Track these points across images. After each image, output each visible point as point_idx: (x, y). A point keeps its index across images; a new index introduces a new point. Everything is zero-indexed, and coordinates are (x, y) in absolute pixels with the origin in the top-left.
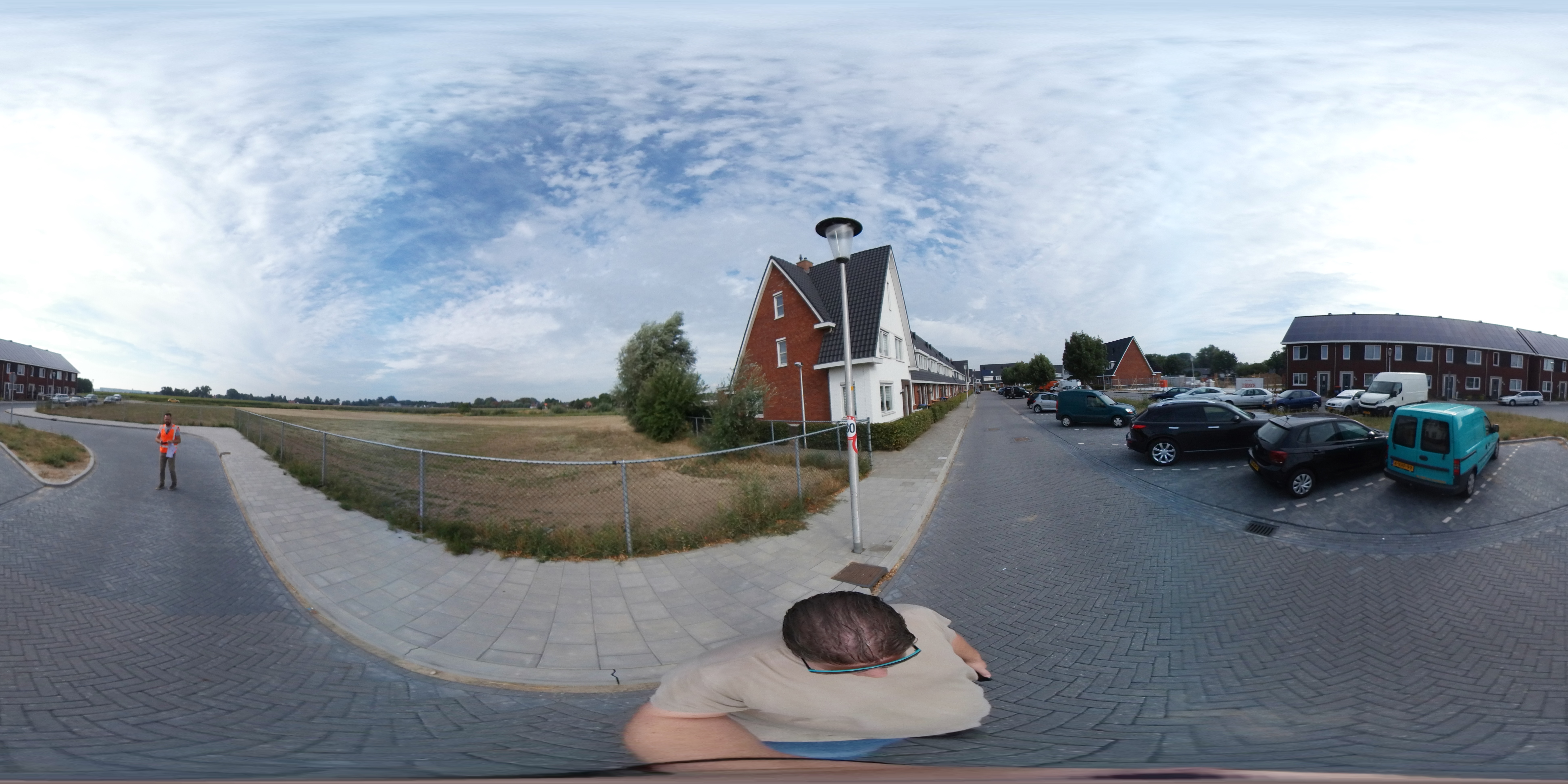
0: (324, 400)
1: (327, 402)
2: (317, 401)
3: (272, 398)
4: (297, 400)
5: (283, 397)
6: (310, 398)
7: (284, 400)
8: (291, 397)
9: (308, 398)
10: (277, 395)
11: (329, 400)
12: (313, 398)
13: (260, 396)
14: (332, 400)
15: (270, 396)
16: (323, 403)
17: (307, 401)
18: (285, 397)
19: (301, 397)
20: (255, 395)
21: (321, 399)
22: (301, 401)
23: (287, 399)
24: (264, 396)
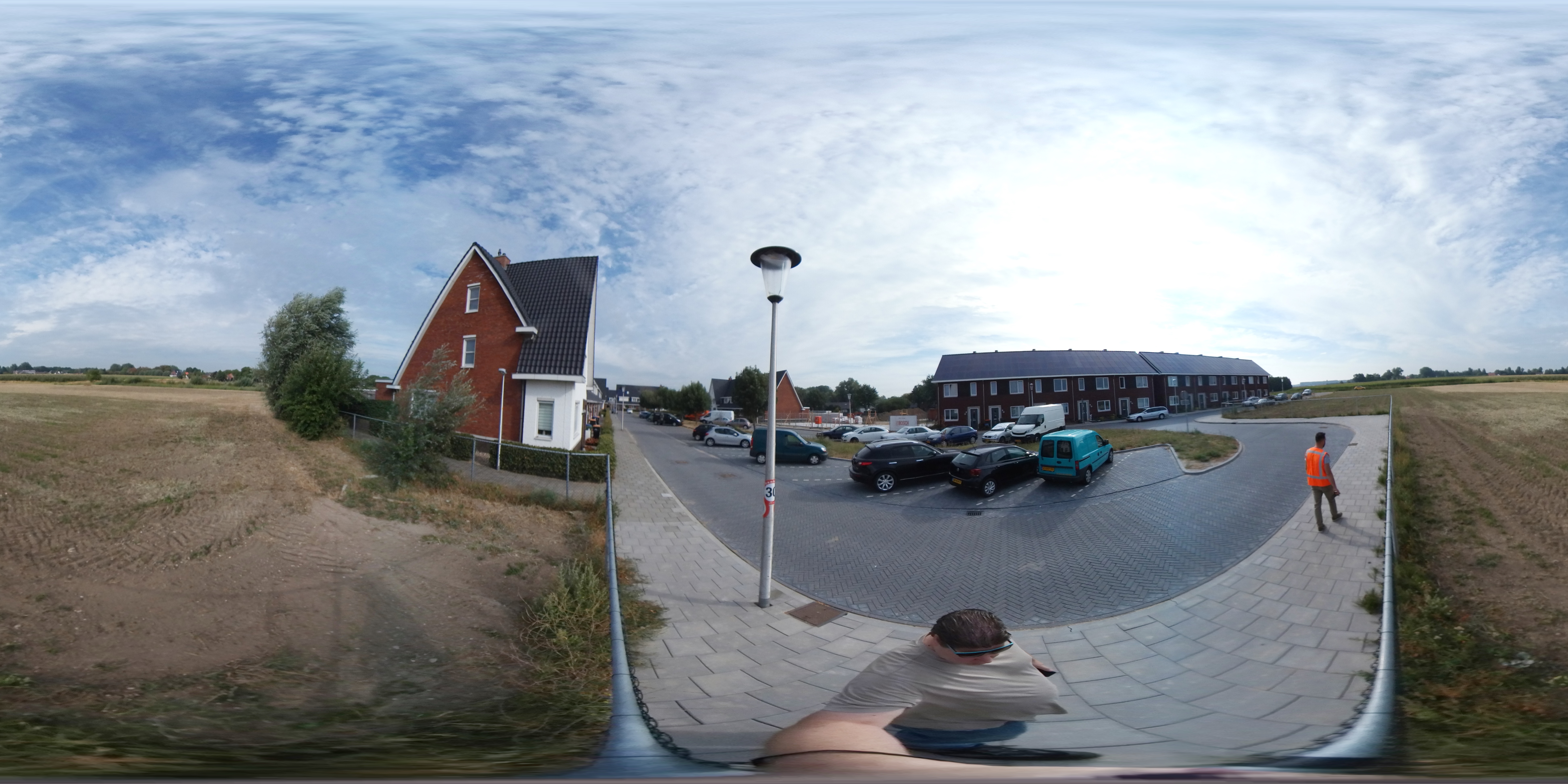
0: (1526, 370)
1: (1530, 373)
2: (1519, 371)
3: (1470, 373)
4: (1498, 372)
5: (1482, 370)
6: (1512, 369)
7: (1484, 373)
8: (1491, 369)
9: (1510, 369)
10: (1475, 368)
11: (1531, 369)
12: (1514, 369)
13: (1456, 371)
14: (1535, 370)
15: (1467, 370)
16: (1525, 373)
17: (1509, 372)
18: (1484, 370)
19: (1502, 369)
20: (1450, 371)
21: (1523, 369)
22: (1502, 373)
23: (1487, 372)
24: (1461, 370)
